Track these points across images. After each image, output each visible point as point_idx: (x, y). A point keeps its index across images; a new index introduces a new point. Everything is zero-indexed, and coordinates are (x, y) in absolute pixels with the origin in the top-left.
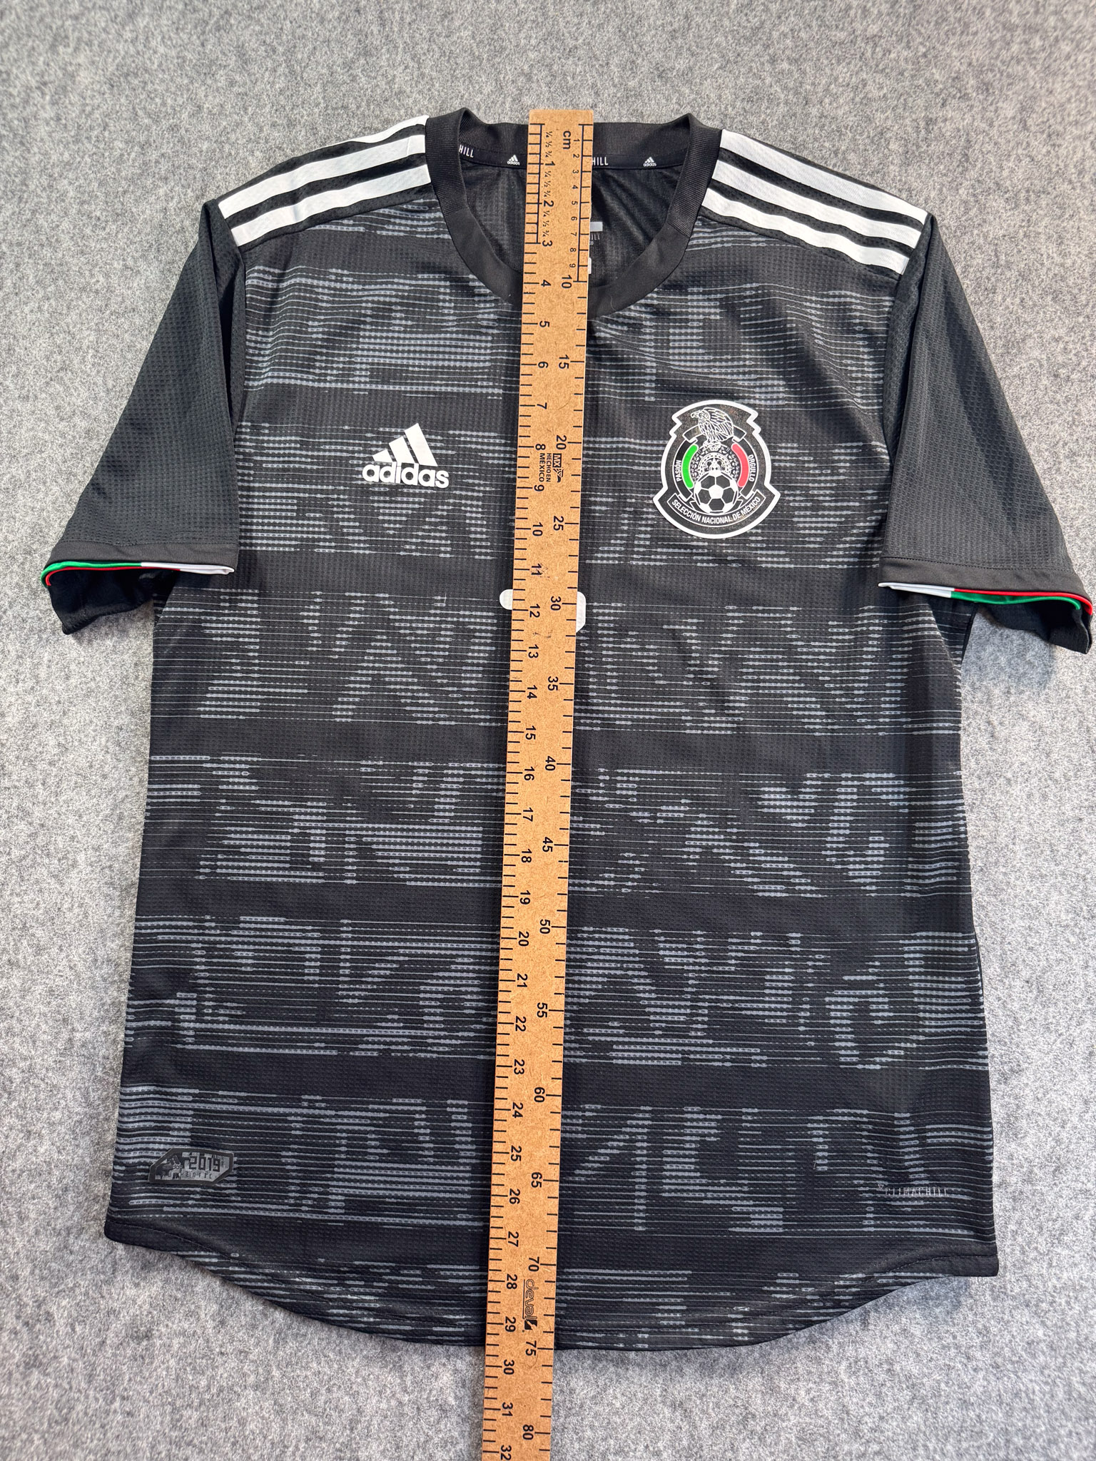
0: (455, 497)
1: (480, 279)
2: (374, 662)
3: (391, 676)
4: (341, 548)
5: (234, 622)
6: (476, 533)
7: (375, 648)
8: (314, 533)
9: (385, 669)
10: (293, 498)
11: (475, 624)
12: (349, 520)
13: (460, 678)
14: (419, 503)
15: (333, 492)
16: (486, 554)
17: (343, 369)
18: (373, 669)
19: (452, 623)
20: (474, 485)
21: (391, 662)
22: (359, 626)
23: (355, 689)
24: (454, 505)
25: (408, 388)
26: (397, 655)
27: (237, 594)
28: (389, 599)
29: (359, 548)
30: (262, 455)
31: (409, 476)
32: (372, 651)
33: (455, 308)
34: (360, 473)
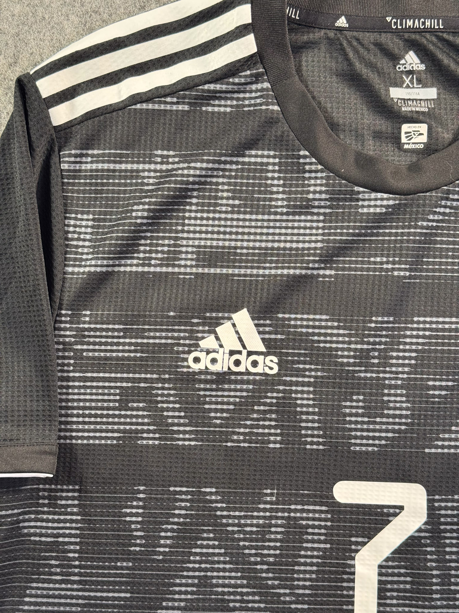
0: (285, 383)
1: (313, 155)
2: (200, 562)
3: (218, 577)
4: (166, 439)
5: (53, 521)
6: (307, 421)
7: (202, 547)
8: (137, 424)
9: (213, 570)
10: (116, 388)
11: (308, 519)
12: (174, 410)
13: (294, 579)
14: (247, 391)
15: (158, 380)
16: (318, 444)
17: (169, 252)
18: (200, 570)
19: (282, 518)
20: (305, 370)
21: (219, 562)
22: (184, 524)
23: (180, 593)
24: (284, 392)
25: (236, 271)
26: (225, 554)
27: (57, 491)
28: (216, 493)
29: (184, 440)
30: (83, 343)
31: (237, 363)
32: (198, 550)
33: (284, 185)
34: (186, 360)
